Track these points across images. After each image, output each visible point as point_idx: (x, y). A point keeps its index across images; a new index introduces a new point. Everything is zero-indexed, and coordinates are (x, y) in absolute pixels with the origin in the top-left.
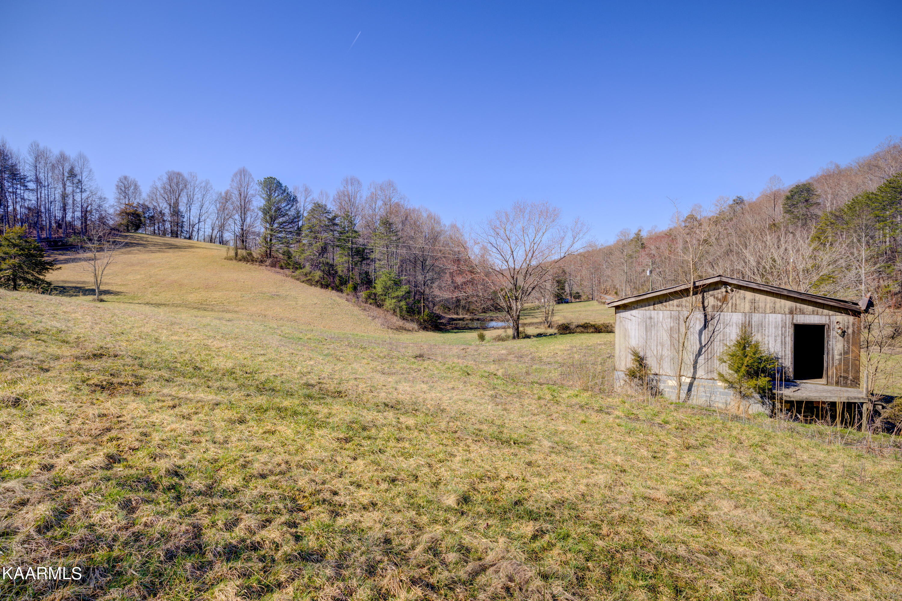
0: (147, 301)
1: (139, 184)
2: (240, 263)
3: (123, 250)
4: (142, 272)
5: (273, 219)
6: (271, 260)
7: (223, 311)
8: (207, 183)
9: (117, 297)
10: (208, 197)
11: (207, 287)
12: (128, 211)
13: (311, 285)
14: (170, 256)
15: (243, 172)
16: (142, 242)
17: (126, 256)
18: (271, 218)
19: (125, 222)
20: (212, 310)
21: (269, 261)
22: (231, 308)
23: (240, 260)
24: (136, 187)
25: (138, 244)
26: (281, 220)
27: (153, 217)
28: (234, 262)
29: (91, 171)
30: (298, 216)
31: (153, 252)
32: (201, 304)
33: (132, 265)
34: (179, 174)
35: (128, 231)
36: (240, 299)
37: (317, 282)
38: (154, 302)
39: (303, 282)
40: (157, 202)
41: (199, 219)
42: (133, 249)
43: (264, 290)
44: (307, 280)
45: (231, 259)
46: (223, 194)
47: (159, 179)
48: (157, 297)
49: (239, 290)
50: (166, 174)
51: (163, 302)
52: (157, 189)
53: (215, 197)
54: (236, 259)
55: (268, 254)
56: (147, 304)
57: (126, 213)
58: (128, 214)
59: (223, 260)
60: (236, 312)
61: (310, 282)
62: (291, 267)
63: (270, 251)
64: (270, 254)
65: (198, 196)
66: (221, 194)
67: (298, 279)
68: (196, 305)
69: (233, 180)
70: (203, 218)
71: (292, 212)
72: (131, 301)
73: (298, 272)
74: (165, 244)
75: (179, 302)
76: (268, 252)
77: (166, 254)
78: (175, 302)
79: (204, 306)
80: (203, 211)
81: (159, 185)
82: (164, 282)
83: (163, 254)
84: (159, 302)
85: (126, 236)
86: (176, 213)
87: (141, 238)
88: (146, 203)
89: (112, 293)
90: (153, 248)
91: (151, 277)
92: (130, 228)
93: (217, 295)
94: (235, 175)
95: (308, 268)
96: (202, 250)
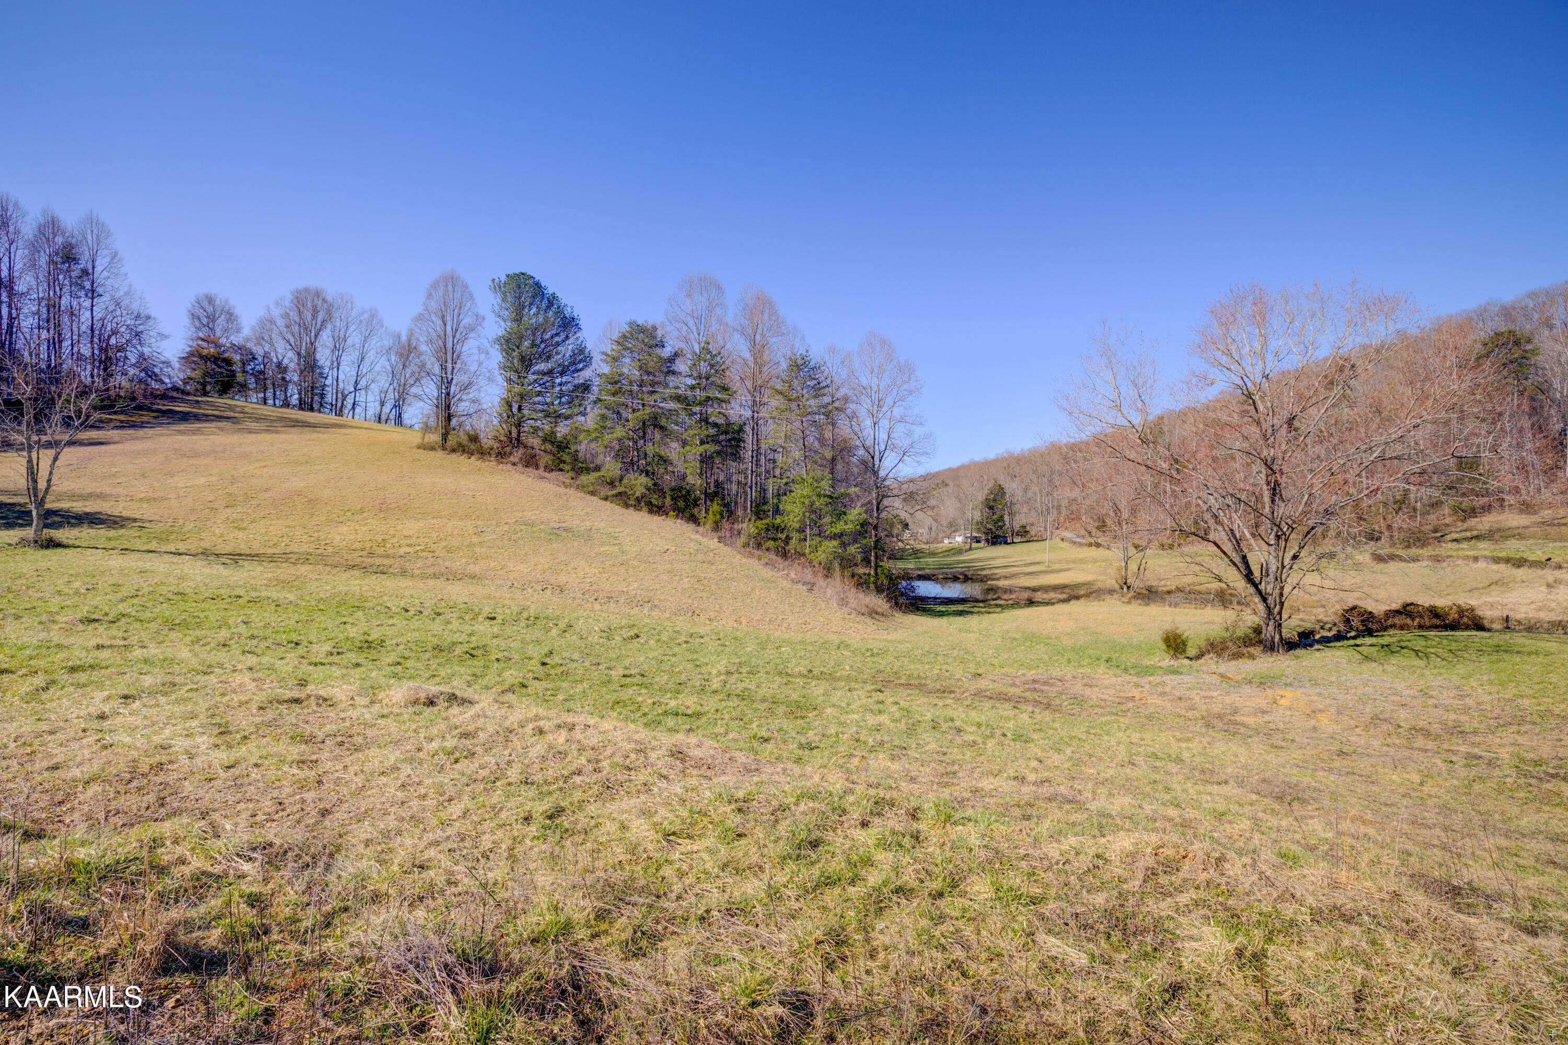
0: (206, 544)
1: (238, 311)
2: (454, 456)
3: (182, 427)
4: (215, 471)
5: (526, 362)
6: (522, 450)
7: (435, 576)
8: (373, 316)
9: (112, 533)
10: (373, 342)
11: (383, 509)
12: (205, 352)
13: (627, 506)
14: (292, 440)
15: (451, 281)
16: (232, 414)
17: (186, 438)
18: (522, 359)
19: (197, 374)
20: (404, 573)
21: (518, 454)
22: (458, 564)
23: (453, 451)
24: (231, 317)
25: (220, 418)
26: (542, 366)
27: (261, 372)
28: (440, 454)
29: (115, 255)
30: (581, 358)
31: (250, 432)
32: (371, 554)
33: (196, 455)
34: (318, 294)
35: (205, 394)
36: (475, 540)
37: (638, 500)
38: (228, 549)
39: (606, 499)
40: (272, 344)
41: (356, 383)
42: (207, 425)
43: (528, 515)
44: (616, 496)
45: (433, 449)
46: (404, 338)
47: (277, 304)
48: (241, 535)
49: (468, 517)
50: (292, 293)
51: (256, 548)
52: (272, 322)
53: (387, 343)
54: (444, 448)
55: (516, 441)
56: (205, 553)
57: (201, 357)
58: (205, 358)
59: (415, 450)
60: (473, 577)
61: (624, 499)
62: (567, 467)
63: (519, 432)
64: (518, 440)
65: (355, 338)
66: (399, 337)
67: (593, 493)
68: (355, 558)
69: (430, 295)
70: (363, 383)
71: (567, 350)
72: (153, 545)
73: (584, 479)
74: (281, 419)
75: (305, 548)
76: (514, 435)
77: (282, 437)
78: (294, 548)
79: (378, 561)
80: (364, 369)
81: (276, 313)
82: (266, 495)
83: (274, 435)
84: (243, 548)
85: (197, 402)
86: (310, 366)
87: (231, 408)
88: (249, 345)
89: (102, 522)
90: (253, 425)
91: (234, 480)
92: (208, 388)
93: (411, 527)
94: (435, 286)
95: (612, 467)
96: (364, 431)
